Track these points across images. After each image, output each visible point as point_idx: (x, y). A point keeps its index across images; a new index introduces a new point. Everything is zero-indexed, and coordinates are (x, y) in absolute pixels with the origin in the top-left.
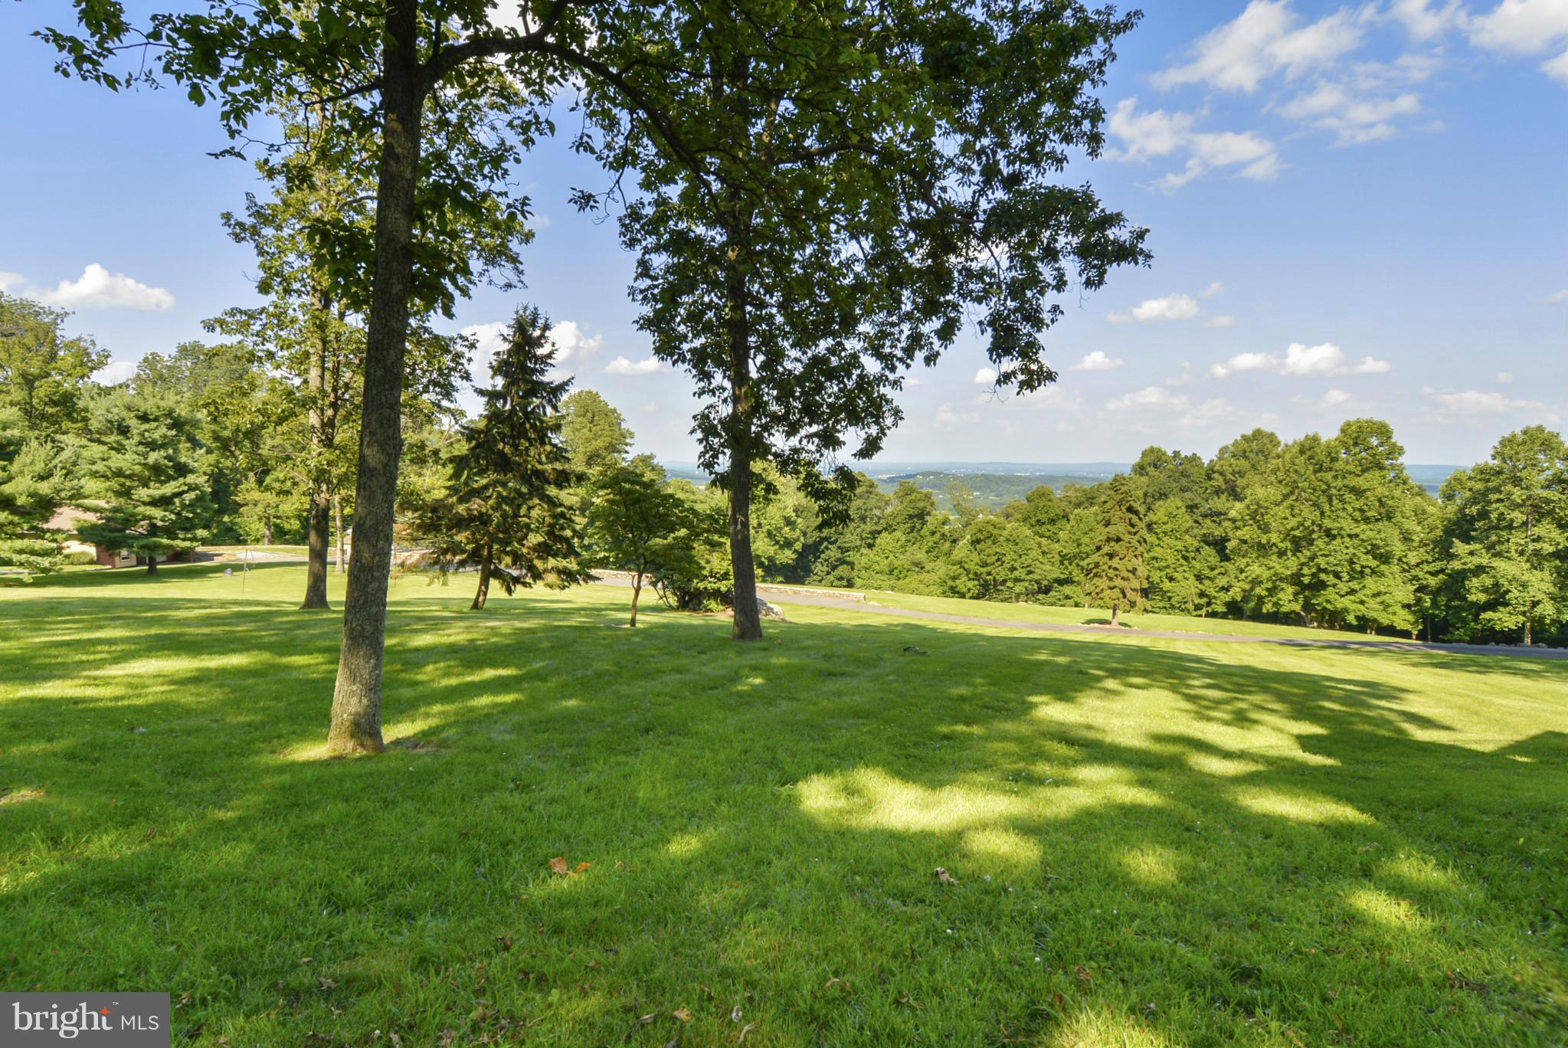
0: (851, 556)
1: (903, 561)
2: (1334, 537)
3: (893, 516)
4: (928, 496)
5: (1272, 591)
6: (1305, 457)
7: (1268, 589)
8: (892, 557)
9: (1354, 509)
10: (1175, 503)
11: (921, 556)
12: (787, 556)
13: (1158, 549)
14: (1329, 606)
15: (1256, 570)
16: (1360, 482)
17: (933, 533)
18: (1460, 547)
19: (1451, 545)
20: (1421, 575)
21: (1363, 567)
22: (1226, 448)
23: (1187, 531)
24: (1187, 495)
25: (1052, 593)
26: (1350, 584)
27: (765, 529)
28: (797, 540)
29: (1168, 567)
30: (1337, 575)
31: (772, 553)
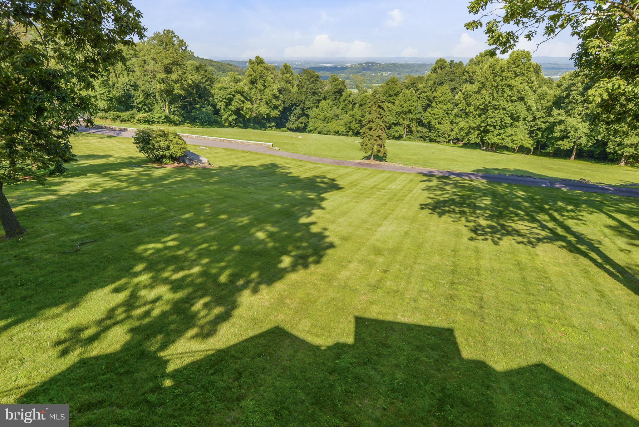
0: (308, 112)
1: (329, 114)
2: (496, 109)
3: (327, 92)
4: (343, 83)
5: (468, 134)
6: (491, 69)
7: (466, 133)
8: (325, 112)
9: (508, 96)
10: (446, 88)
11: (338, 112)
12: (275, 113)
13: (436, 109)
14: (489, 141)
15: (462, 124)
16: (512, 82)
17: (344, 101)
18: (555, 112)
19: (551, 110)
20: (539, 123)
21: (505, 123)
22: (472, 59)
23: (449, 101)
24: (453, 83)
25: (391, 130)
26: (500, 131)
27: (264, 100)
28: (280, 105)
29: (439, 118)
30: (495, 127)
31: (268, 112)
